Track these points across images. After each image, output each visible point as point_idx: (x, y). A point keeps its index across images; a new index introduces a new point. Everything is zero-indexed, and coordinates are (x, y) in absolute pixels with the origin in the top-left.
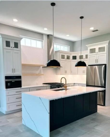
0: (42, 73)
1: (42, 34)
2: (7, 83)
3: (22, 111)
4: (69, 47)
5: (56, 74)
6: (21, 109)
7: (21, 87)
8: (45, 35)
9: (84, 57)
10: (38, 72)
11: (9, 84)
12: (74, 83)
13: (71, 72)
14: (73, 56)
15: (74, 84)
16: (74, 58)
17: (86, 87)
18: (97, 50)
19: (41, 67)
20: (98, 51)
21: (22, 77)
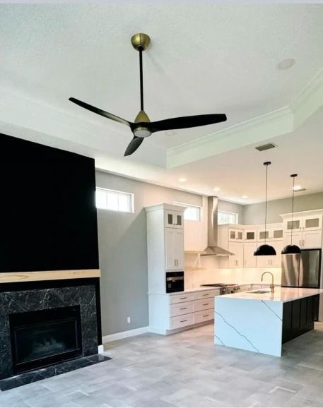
0: (200, 266)
1: (200, 196)
2: (168, 283)
3: (213, 323)
4: (237, 215)
5: (219, 268)
6: (213, 320)
7: (183, 290)
8: (205, 196)
9: (271, 235)
10: (194, 265)
11: (170, 286)
12: (251, 283)
13: (244, 263)
14: (248, 234)
15: (252, 285)
16: (250, 236)
17: (280, 288)
18: (303, 224)
19: (199, 255)
20: (305, 226)
21: (185, 274)
